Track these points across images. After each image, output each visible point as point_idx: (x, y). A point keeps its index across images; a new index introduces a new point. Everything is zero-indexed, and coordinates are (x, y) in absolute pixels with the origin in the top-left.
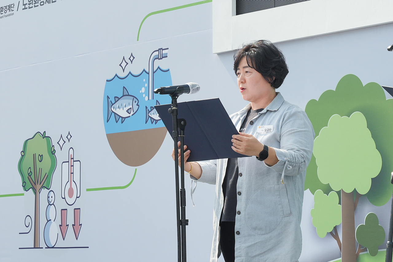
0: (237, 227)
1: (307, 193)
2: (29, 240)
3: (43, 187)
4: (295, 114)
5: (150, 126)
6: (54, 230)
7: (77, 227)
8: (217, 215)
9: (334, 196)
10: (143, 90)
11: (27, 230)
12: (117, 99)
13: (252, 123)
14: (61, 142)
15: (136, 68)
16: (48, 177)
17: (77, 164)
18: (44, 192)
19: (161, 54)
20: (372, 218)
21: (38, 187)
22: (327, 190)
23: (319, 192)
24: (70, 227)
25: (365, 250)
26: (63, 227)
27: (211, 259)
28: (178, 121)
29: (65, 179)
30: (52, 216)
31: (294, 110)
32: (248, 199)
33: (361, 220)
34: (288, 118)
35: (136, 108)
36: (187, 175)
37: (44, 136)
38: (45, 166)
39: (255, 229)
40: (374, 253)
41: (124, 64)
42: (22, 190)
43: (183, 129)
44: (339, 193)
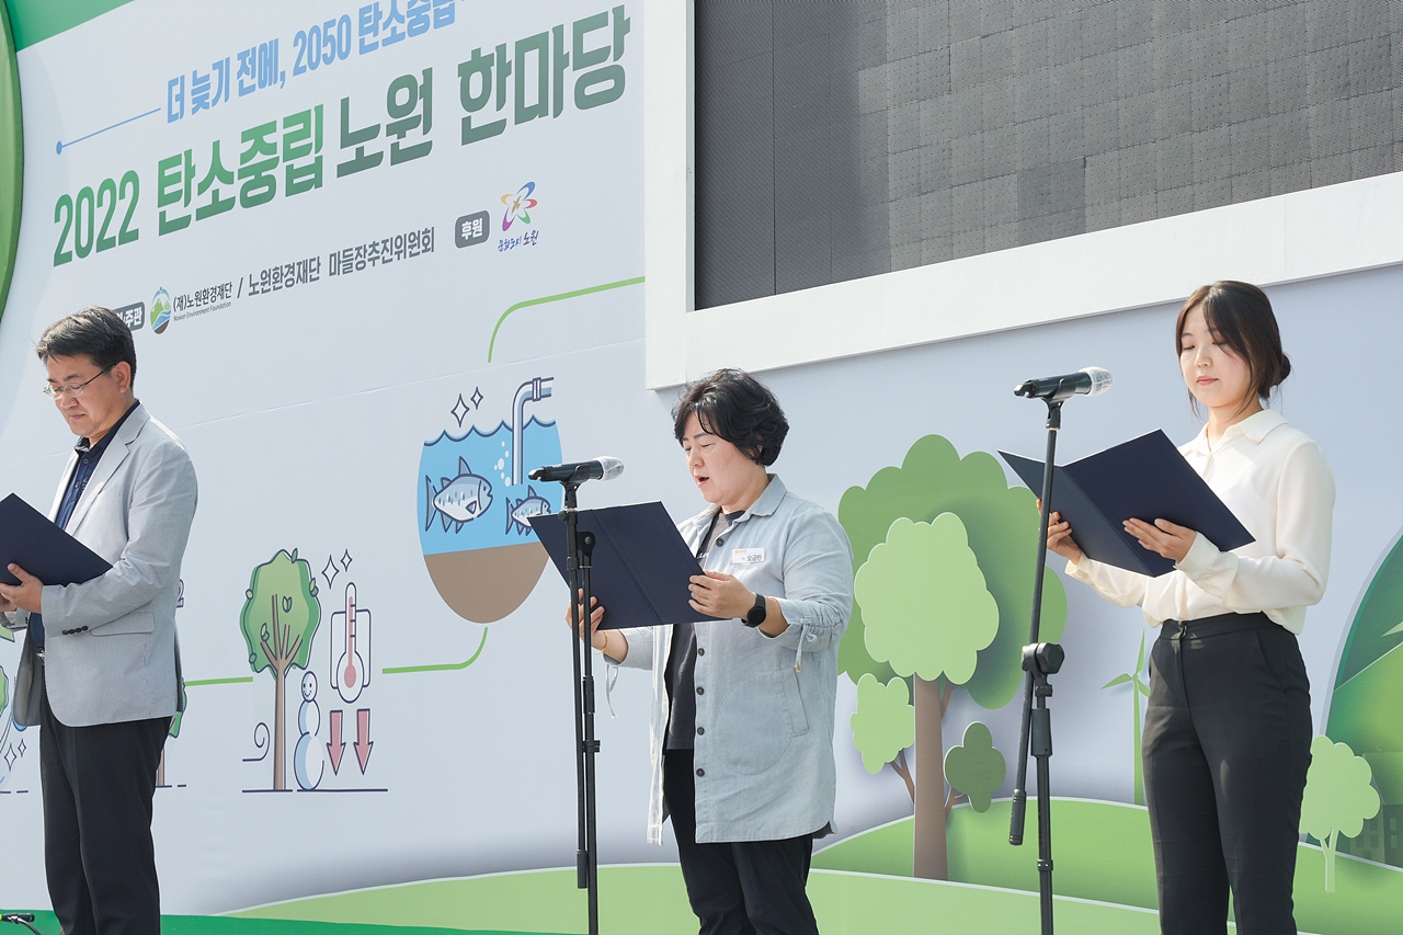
0: (698, 762)
1: (844, 680)
2: (263, 775)
3: (291, 664)
4: (811, 521)
5: (514, 538)
6: (316, 752)
7: (363, 747)
8: (657, 735)
9: (898, 687)
10: (501, 464)
11: (259, 753)
12: (447, 482)
13: (720, 542)
14: (330, 572)
15: (485, 419)
16: (304, 643)
17: (362, 618)
18: (295, 675)
19: (537, 390)
20: (979, 734)
21: (283, 663)
22: (885, 674)
23: (868, 678)
24: (350, 748)
25: (964, 799)
26: (334, 747)
27: (651, 826)
28: (579, 537)
29: (339, 648)
30: (311, 726)
31: (808, 513)
32: (717, 701)
33: (956, 736)
34: (799, 532)
35: (485, 501)
36: (597, 654)
37: (294, 558)
38: (296, 620)
39: (736, 763)
40: (982, 807)
41: (460, 411)
42: (248, 671)
43: (588, 551)
44: (909, 681)
